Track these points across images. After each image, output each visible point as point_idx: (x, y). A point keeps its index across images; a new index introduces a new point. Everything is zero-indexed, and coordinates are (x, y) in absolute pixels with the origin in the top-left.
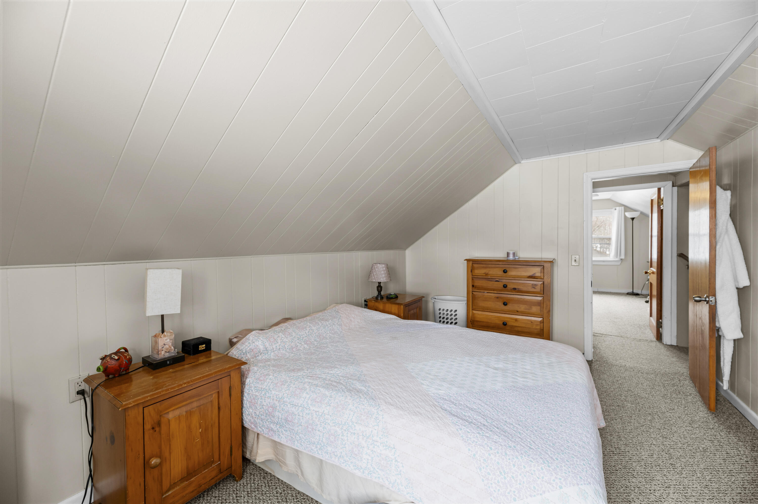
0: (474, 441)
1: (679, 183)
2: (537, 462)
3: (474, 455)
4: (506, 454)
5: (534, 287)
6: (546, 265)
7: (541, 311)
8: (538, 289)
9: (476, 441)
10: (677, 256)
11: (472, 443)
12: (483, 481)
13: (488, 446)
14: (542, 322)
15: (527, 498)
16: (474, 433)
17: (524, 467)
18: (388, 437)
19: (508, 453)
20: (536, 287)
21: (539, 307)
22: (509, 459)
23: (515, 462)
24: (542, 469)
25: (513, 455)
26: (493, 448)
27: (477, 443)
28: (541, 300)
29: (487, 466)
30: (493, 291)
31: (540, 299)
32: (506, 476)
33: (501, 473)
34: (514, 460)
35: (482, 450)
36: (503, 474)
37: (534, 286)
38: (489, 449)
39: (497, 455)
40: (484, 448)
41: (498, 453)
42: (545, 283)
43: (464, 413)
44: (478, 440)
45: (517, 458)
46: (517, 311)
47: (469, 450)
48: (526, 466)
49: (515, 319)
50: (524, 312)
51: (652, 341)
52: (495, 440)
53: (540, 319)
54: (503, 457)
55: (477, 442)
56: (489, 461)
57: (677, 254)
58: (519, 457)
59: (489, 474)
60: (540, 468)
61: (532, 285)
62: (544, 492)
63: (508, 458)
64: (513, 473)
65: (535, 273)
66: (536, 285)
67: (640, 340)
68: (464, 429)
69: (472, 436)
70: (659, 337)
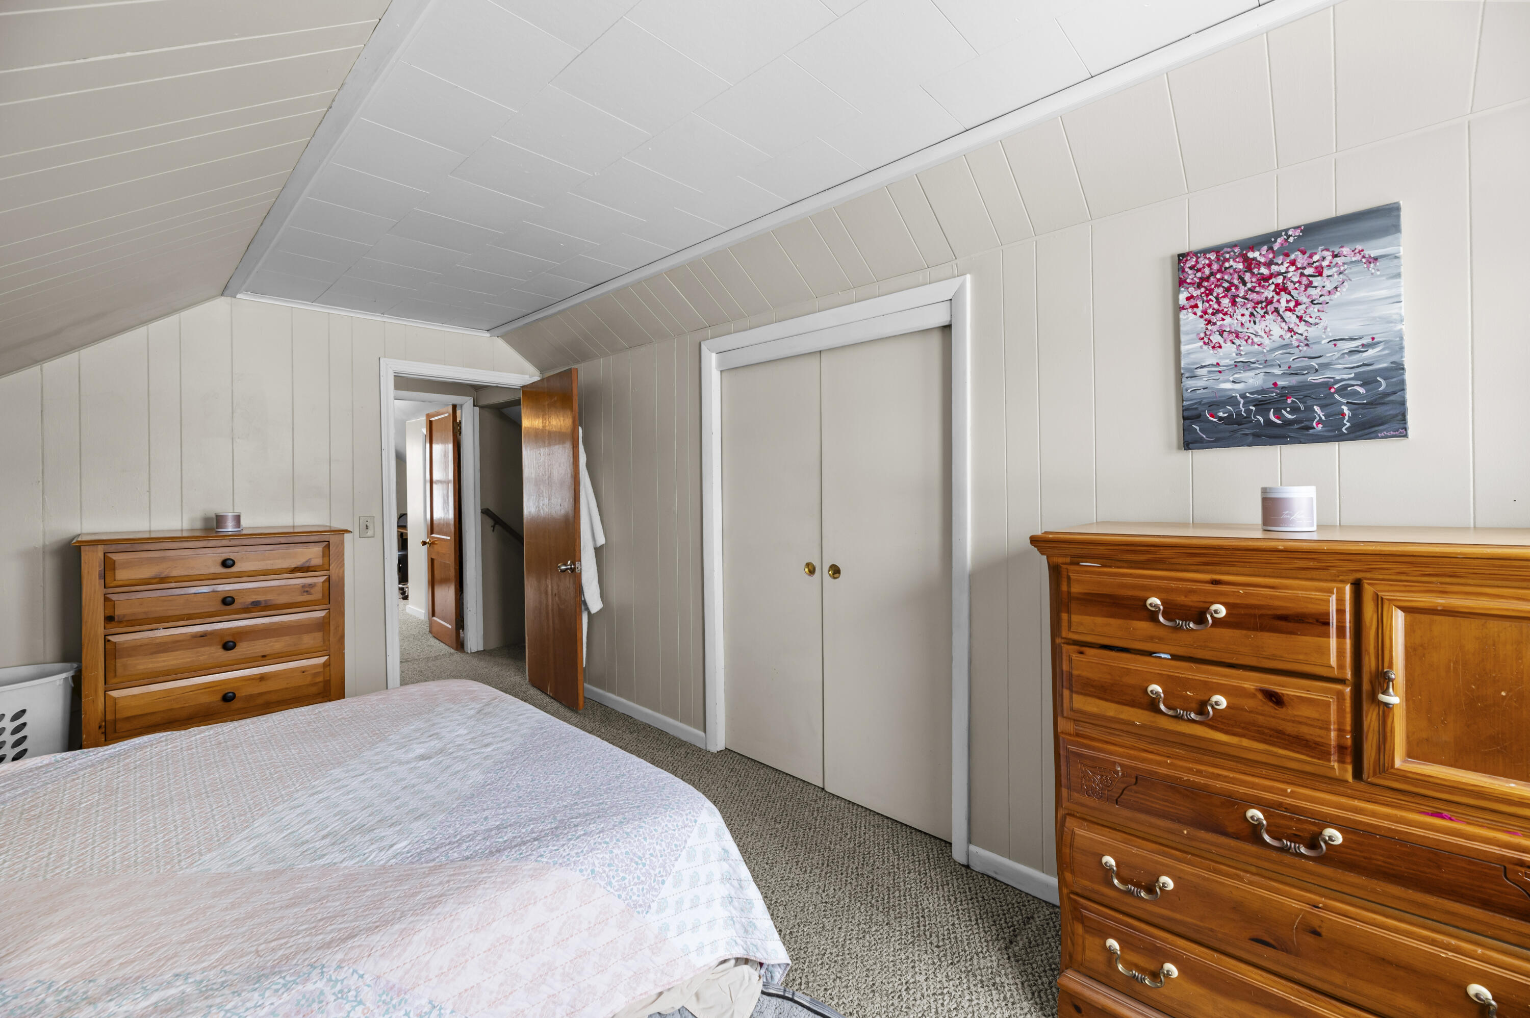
0: (577, 853)
1: (482, 403)
2: (660, 813)
3: (593, 871)
4: (627, 833)
5: (307, 591)
6: (333, 539)
7: (324, 641)
8: (317, 594)
9: (580, 851)
10: (482, 512)
11: (578, 859)
12: (619, 896)
13: (600, 844)
14: (326, 665)
15: (673, 865)
16: (563, 845)
17: (656, 830)
18: (405, 1002)
19: (629, 830)
20: (312, 591)
21: (319, 635)
22: (636, 836)
23: (643, 833)
24: (671, 817)
25: (634, 828)
26: (607, 840)
27: (585, 852)
28: (324, 617)
29: (617, 870)
30: (188, 619)
31: (320, 614)
32: (644, 861)
33: (637, 863)
34: (641, 833)
35: (598, 855)
36: (640, 862)
37: (306, 589)
38: (605, 845)
39: (620, 844)
40: (598, 849)
41: (618, 840)
42: (333, 578)
43: (501, 840)
44: (580, 847)
45: (641, 827)
46: (264, 656)
47: (581, 871)
48: (656, 828)
49: (259, 676)
50: (280, 655)
51: (451, 654)
52: (598, 831)
53: (323, 659)
54: (628, 840)
55: (582, 851)
56: (616, 861)
57: (482, 510)
58: (643, 824)
59: (624, 879)
60: (668, 818)
61: (304, 586)
62: (686, 841)
63: (633, 836)
64: (649, 849)
65: (310, 559)
66: (311, 586)
67: (435, 657)
68: (545, 852)
69: (567, 850)
70: (460, 645)
